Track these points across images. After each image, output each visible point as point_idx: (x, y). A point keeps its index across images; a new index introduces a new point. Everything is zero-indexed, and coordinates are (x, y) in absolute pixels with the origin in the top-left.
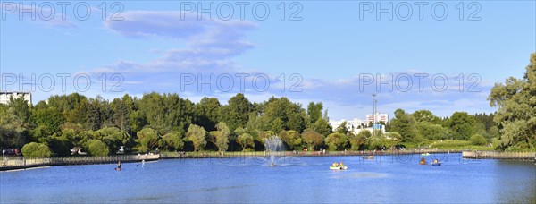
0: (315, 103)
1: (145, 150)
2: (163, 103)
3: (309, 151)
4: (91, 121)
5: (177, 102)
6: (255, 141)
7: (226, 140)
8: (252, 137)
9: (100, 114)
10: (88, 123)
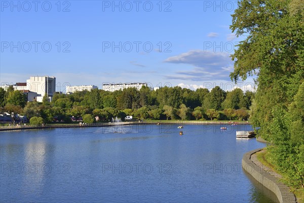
6: (204, 115)
7: (185, 114)
9: (132, 99)
10: (125, 103)
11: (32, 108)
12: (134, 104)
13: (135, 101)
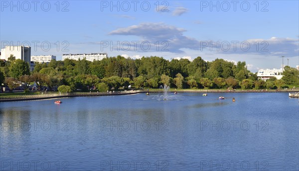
0: (241, 62)
1: (137, 87)
2: (155, 63)
3: (230, 89)
4: (117, 71)
5: (162, 62)
6: (198, 84)
7: (181, 83)
8: (195, 81)
9: (122, 68)
10: (115, 72)
11: (55, 77)
12: (124, 74)
13: (125, 70)
